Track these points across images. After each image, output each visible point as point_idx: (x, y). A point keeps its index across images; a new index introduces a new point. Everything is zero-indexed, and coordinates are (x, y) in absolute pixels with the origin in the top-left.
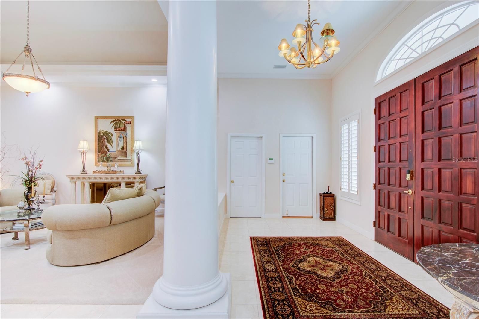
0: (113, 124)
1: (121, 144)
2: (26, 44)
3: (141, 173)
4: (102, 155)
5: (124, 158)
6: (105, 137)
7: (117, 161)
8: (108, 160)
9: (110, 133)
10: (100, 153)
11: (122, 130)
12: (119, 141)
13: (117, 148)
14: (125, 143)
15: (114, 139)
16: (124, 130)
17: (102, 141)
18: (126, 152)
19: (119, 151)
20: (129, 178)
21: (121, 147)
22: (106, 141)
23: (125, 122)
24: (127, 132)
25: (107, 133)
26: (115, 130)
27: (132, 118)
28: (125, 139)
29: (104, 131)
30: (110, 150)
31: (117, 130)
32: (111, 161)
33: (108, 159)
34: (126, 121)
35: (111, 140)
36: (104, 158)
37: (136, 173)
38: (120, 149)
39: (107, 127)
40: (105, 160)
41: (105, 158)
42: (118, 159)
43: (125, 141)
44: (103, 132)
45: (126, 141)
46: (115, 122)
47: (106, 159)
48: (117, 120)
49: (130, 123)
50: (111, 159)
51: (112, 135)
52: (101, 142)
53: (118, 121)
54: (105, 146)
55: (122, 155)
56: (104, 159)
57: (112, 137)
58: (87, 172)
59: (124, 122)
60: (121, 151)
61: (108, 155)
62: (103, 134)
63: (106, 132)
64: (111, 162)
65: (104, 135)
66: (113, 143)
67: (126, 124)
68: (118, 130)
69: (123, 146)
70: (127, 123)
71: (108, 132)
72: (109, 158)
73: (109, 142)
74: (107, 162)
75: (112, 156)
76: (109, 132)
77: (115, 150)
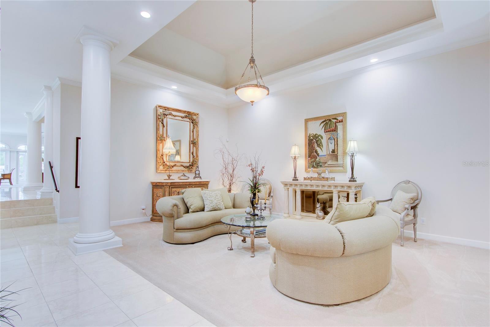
0: (322, 125)
1: (332, 147)
2: (251, 56)
3: (356, 181)
4: (311, 160)
5: (335, 163)
6: (315, 140)
7: (327, 166)
8: (318, 166)
9: (320, 135)
10: (310, 158)
11: (332, 131)
12: (330, 144)
13: (327, 152)
14: (336, 145)
15: (324, 141)
16: (335, 130)
17: (312, 145)
18: (338, 156)
19: (329, 155)
20: (342, 187)
21: (332, 151)
22: (316, 144)
23: (336, 121)
24: (338, 132)
25: (317, 136)
26: (325, 132)
27: (344, 114)
28: (336, 140)
29: (314, 134)
30: (319, 155)
31: (327, 132)
32: (321, 166)
33: (318, 164)
34: (337, 119)
35: (321, 143)
36: (313, 164)
37: (350, 181)
38: (331, 153)
39: (317, 129)
40: (315, 166)
41: (314, 163)
42: (328, 165)
43: (336, 143)
44: (313, 135)
45: (337, 143)
46: (324, 123)
47: (316, 164)
48: (328, 120)
49: (342, 121)
50: (321, 164)
51: (322, 138)
52: (311, 147)
53: (328, 121)
54: (315, 150)
55: (332, 159)
56: (314, 164)
57: (322, 140)
58: (298, 179)
59: (334, 121)
60: (331, 155)
61: (317, 160)
62: (313, 137)
63: (316, 134)
64: (321, 168)
65: (313, 138)
66: (323, 147)
67: (337, 122)
68: (328, 132)
70: (338, 122)
71: (317, 134)
72: (319, 163)
73: (319, 146)
74: (316, 168)
75: (321, 161)
76: (318, 134)
77: (325, 154)
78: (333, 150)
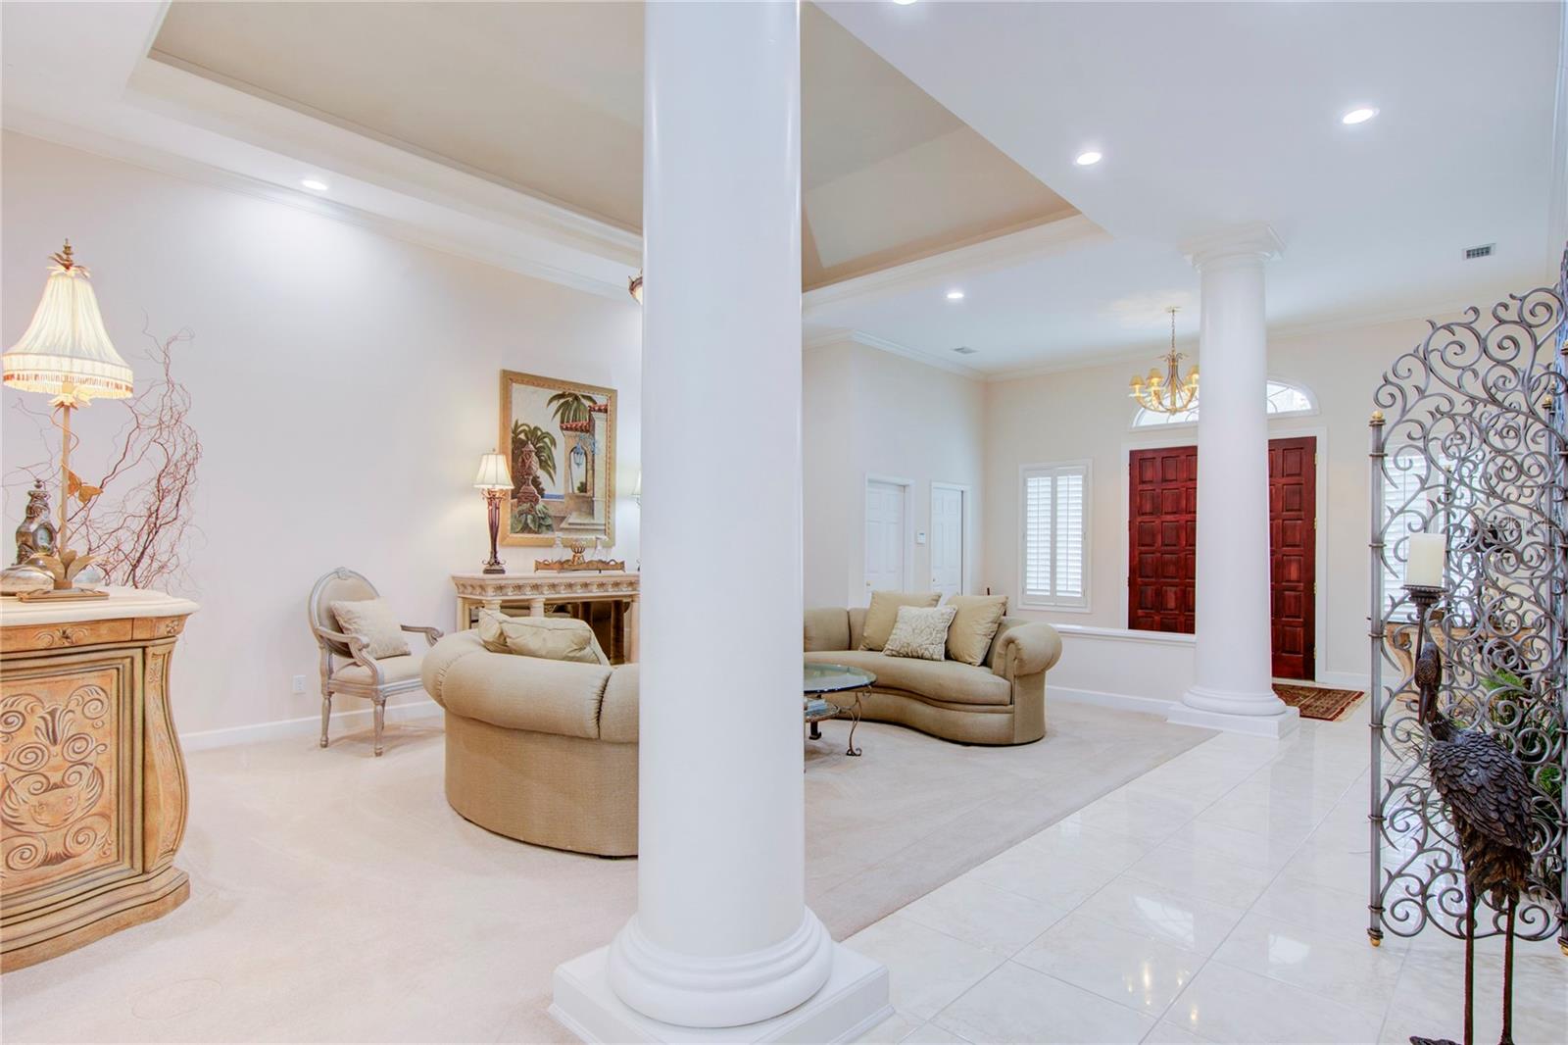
0: (556, 404)
1: (579, 475)
4: (520, 508)
5: (586, 522)
6: (532, 446)
7: (567, 529)
8: (540, 525)
9: (548, 433)
10: (516, 500)
11: (582, 431)
12: (574, 466)
13: (567, 488)
14: (590, 472)
15: (559, 454)
16: (589, 429)
17: (523, 460)
18: (593, 501)
19: (573, 496)
21: (579, 485)
22: (535, 458)
23: (591, 404)
24: (596, 437)
25: (539, 433)
26: (562, 428)
27: (612, 394)
28: (590, 458)
29: (528, 426)
30: (546, 493)
31: (567, 429)
32: (549, 527)
33: (541, 522)
34: (595, 403)
35: (550, 457)
36: (526, 519)
38: (576, 491)
39: (538, 412)
40: (531, 526)
41: (529, 516)
42: (570, 524)
43: (589, 467)
44: (527, 428)
45: (593, 466)
46: (562, 401)
47: (534, 521)
48: (570, 395)
49: (606, 411)
50: (549, 521)
51: (553, 442)
52: (520, 464)
53: (571, 399)
54: (531, 478)
55: (579, 510)
56: (529, 521)
57: (553, 449)
58: (505, 567)
59: (587, 403)
60: (578, 497)
61: (539, 507)
62: (526, 435)
63: (536, 429)
64: (550, 533)
65: (527, 438)
66: (557, 470)
67: (594, 410)
68: (571, 429)
69: (584, 481)
70: (597, 408)
71: (539, 429)
72: (543, 519)
73: (543, 465)
74: (535, 533)
75: (552, 512)
76: (544, 431)
77: (562, 493)
78: (582, 483)
